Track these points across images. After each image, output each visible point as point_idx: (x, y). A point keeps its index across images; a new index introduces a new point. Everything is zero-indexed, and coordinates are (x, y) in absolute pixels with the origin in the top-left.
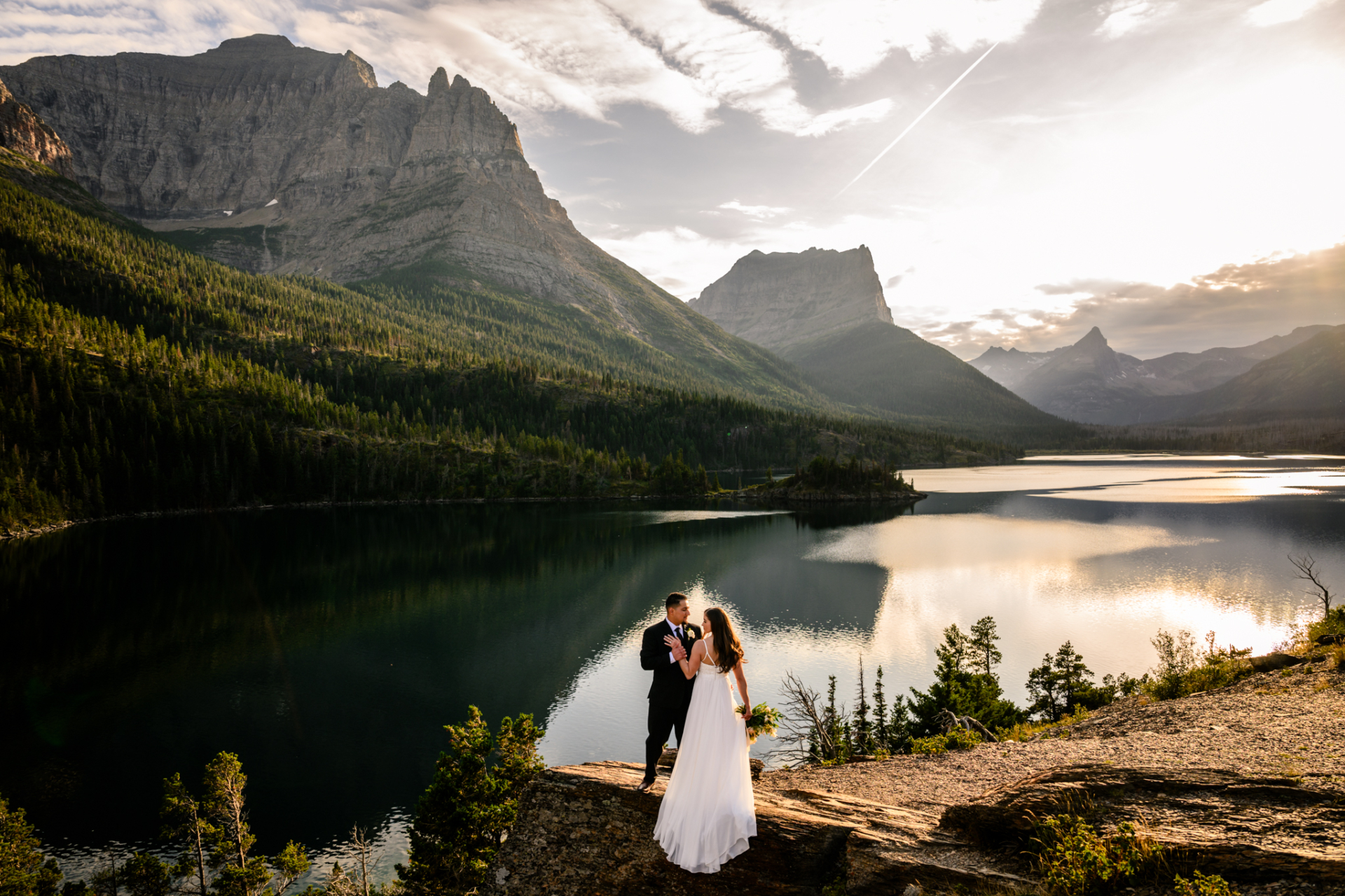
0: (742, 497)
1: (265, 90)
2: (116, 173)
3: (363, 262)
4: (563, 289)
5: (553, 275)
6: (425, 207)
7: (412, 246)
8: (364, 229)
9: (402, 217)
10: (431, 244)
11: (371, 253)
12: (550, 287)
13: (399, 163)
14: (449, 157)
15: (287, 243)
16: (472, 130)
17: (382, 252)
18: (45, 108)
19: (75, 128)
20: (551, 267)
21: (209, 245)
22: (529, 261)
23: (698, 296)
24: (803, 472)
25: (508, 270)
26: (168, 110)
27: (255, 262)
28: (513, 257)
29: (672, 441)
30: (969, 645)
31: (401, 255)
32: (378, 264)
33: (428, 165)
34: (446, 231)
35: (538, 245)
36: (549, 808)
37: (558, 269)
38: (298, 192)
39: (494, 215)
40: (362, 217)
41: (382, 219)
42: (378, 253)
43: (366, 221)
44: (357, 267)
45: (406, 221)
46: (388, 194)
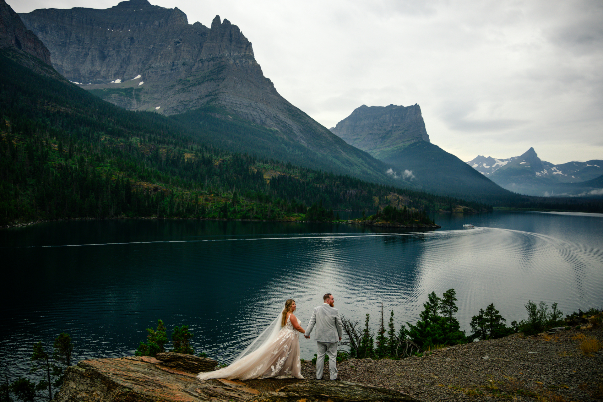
0: (350, 224)
1: (137, 25)
2: (69, 62)
3: (178, 106)
4: (270, 121)
5: (266, 114)
6: (208, 80)
7: (201, 99)
8: (179, 90)
9: (197, 85)
10: (210, 98)
11: (182, 101)
12: (264, 120)
13: (196, 60)
14: (220, 57)
15: (144, 96)
16: (231, 45)
17: (187, 101)
18: (40, 33)
19: (52, 42)
20: (265, 110)
21: (109, 96)
22: (254, 107)
23: (335, 126)
24: (380, 213)
25: (244, 111)
26: (94, 34)
27: (129, 105)
28: (247, 105)
29: (318, 195)
30: (442, 302)
31: (195, 103)
32: (185, 107)
33: (209, 61)
34: (217, 92)
35: (259, 100)
36: (74, 381)
37: (268, 111)
38: (150, 73)
39: (239, 85)
40: (178, 84)
41: (187, 86)
42: (185, 102)
43: (180, 87)
44: (175, 108)
45: (198, 87)
46: (190, 74)
